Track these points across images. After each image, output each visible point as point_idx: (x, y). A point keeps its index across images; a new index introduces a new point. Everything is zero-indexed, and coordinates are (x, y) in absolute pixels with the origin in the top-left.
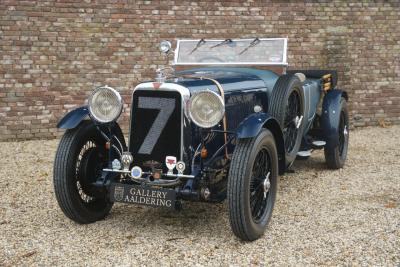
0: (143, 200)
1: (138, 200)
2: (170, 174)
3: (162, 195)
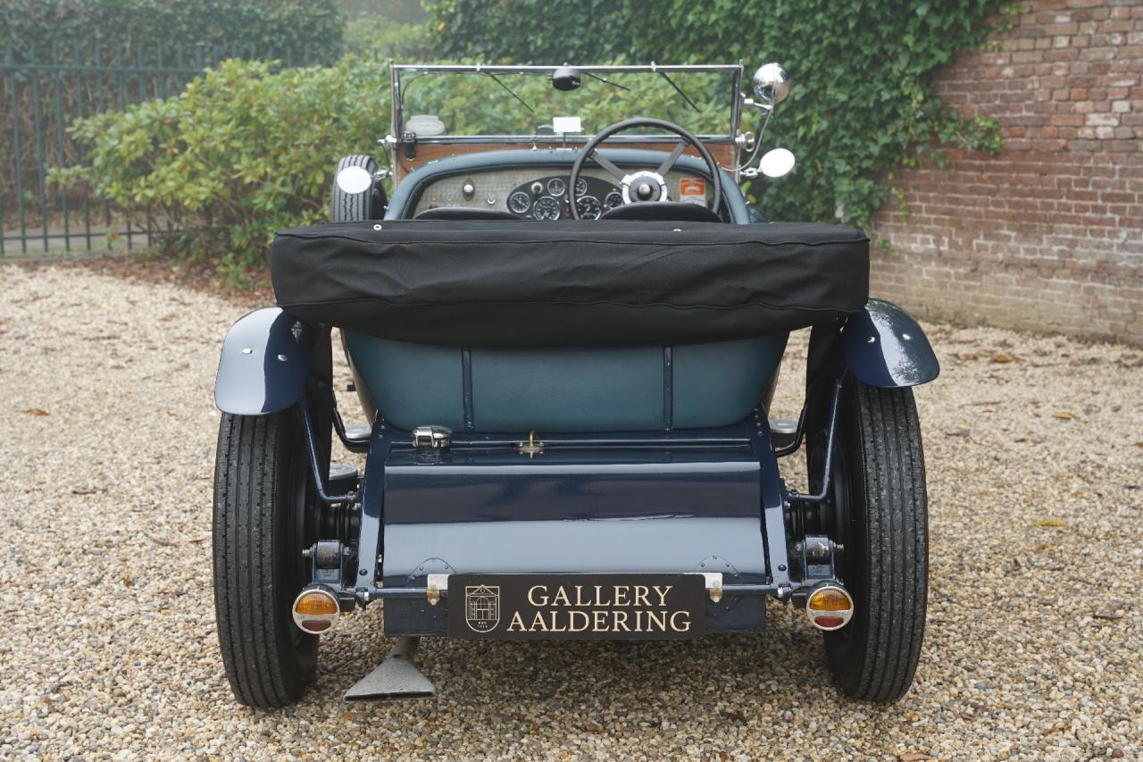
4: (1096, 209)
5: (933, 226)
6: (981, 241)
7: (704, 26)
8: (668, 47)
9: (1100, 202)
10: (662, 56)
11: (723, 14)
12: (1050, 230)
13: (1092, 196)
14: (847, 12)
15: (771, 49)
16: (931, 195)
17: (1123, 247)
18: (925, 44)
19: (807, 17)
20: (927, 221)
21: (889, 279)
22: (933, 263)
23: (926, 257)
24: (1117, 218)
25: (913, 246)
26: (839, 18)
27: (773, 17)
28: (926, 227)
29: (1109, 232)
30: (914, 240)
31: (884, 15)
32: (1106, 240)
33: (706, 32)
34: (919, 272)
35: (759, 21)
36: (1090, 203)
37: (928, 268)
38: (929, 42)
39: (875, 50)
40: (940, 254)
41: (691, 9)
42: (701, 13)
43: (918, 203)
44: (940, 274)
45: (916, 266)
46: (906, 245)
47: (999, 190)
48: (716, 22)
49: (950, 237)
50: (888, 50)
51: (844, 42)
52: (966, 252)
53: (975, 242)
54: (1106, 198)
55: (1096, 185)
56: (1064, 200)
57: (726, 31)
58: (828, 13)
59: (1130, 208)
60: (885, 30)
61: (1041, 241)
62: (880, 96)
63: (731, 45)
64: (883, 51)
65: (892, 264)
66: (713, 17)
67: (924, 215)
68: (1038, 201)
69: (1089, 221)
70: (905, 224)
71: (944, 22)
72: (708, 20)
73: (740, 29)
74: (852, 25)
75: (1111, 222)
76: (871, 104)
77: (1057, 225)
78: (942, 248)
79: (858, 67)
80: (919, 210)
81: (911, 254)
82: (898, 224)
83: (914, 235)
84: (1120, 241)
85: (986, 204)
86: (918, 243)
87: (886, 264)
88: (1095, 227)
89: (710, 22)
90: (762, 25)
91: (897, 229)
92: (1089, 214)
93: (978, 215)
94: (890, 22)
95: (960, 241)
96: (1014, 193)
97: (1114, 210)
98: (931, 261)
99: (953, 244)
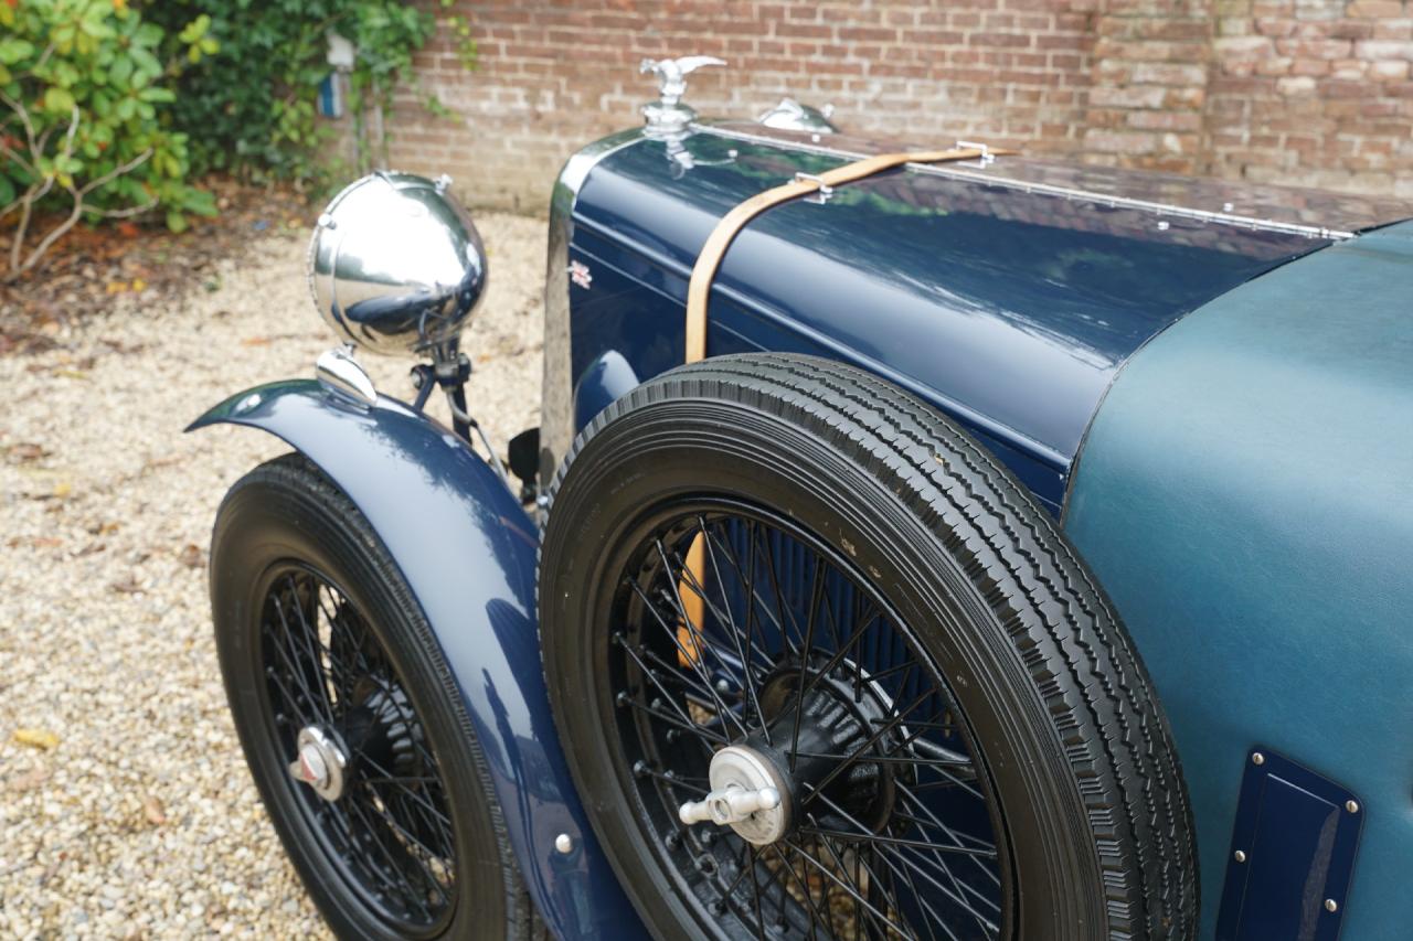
4: (828, 50)
5: (522, 75)
6: (618, 96)
9: (836, 41)
12: (745, 81)
13: (823, 32)
16: (517, 28)
17: (876, 104)
20: (513, 68)
21: (439, 154)
22: (525, 130)
23: (511, 122)
24: (866, 63)
25: (485, 106)
28: (508, 77)
29: (852, 85)
30: (486, 96)
32: (845, 94)
34: (499, 144)
36: (819, 42)
37: (517, 137)
40: (538, 116)
43: (489, 40)
44: (540, 146)
45: (492, 135)
46: (470, 104)
47: (650, 21)
49: (557, 93)
52: (588, 113)
53: (605, 100)
54: (847, 34)
55: (827, 14)
56: (771, 37)
59: (890, 50)
61: (729, 96)
65: (444, 132)
67: (504, 58)
68: (724, 39)
69: (814, 68)
75: (856, 69)
77: (758, 74)
78: (541, 108)
80: (494, 50)
81: (482, 117)
83: (486, 89)
84: (870, 96)
85: (626, 42)
86: (491, 101)
87: (431, 132)
88: (827, 77)
91: (448, 80)
92: (817, 58)
93: (610, 59)
95: (577, 97)
96: (680, 26)
97: (862, 52)
98: (520, 126)
99: (560, 101)
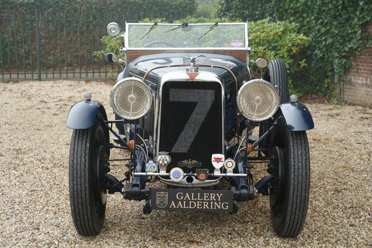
0: (193, 205)
1: (187, 204)
2: (217, 173)
3: (216, 197)
5: (365, 75)
7: (296, 8)
8: (285, 15)
10: (283, 17)
11: (302, 4)
14: (338, 4)
15: (316, 16)
16: (365, 64)
18: (363, 14)
19: (327, 5)
20: (363, 73)
21: (351, 92)
22: (365, 87)
23: (362, 85)
25: (359, 81)
26: (336, 6)
27: (316, 5)
28: (363, 75)
30: (359, 79)
31: (349, 5)
33: (296, 10)
34: (360, 90)
35: (312, 6)
37: (363, 89)
38: (364, 14)
39: (347, 16)
40: (367, 84)
41: (292, 2)
42: (295, 4)
43: (360, 67)
44: (366, 91)
45: (360, 88)
46: (357, 81)
48: (299, 6)
49: (370, 79)
50: (351, 16)
51: (338, 13)
57: (302, 10)
58: (333, 4)
60: (350, 9)
62: (348, 31)
63: (304, 14)
64: (349, 16)
65: (352, 87)
66: (299, 5)
67: (363, 71)
70: (356, 74)
71: (368, 7)
72: (297, 6)
73: (307, 9)
74: (340, 8)
76: (345, 34)
78: (368, 82)
79: (342, 22)
80: (361, 69)
81: (358, 84)
82: (354, 74)
83: (359, 78)
86: (360, 80)
87: (350, 87)
89: (297, 7)
90: (313, 8)
91: (354, 76)
94: (352, 7)
98: (364, 86)
99: (370, 81)
